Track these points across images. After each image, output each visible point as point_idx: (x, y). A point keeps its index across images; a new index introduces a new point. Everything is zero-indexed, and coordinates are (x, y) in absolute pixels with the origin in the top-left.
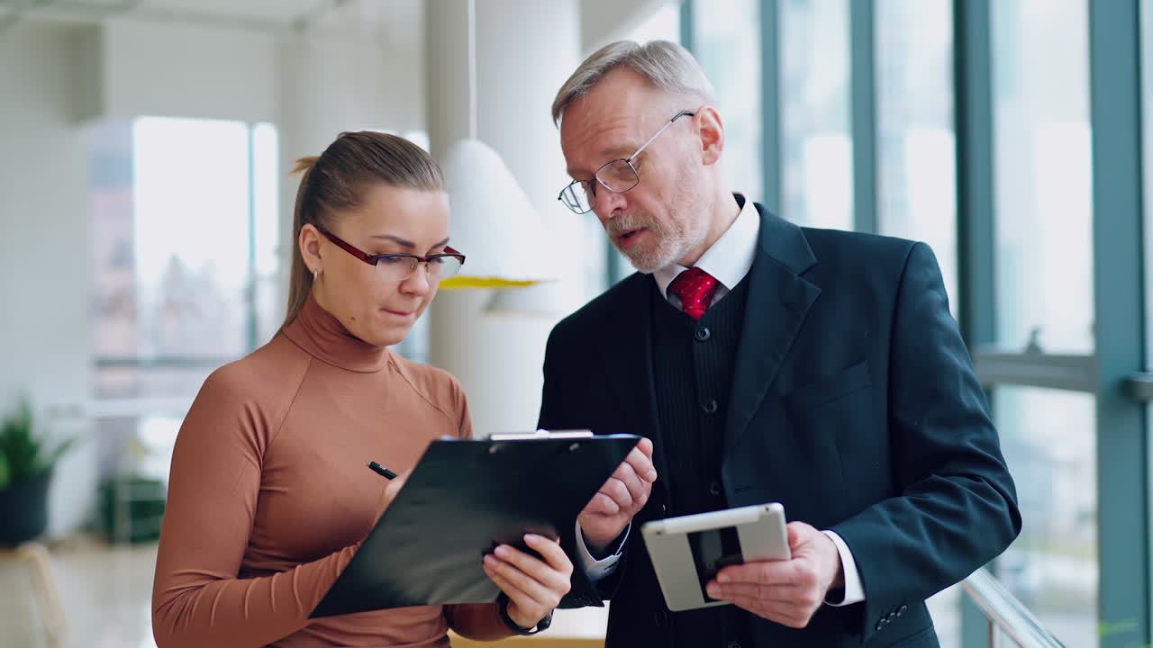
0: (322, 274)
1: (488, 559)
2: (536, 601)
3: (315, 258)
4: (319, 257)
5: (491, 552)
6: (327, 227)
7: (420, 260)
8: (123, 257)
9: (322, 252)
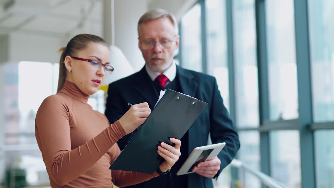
0: (71, 71)
1: (159, 147)
2: (172, 158)
3: (70, 66)
4: (71, 66)
5: (160, 145)
6: (74, 56)
7: (103, 65)
8: (15, 104)
9: (72, 64)
